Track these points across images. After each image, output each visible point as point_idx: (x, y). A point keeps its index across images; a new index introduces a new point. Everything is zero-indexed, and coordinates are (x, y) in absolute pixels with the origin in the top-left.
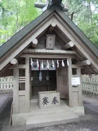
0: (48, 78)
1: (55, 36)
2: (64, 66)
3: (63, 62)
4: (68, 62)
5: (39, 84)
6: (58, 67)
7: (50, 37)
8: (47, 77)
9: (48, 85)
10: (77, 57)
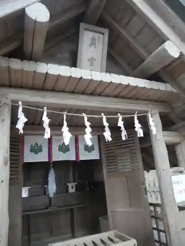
0: (72, 187)
1: (106, 31)
2: (142, 135)
3: (136, 122)
4: (151, 123)
5: (47, 208)
6: (124, 138)
7: (91, 34)
8: (70, 185)
9: (75, 207)
10: (173, 109)
